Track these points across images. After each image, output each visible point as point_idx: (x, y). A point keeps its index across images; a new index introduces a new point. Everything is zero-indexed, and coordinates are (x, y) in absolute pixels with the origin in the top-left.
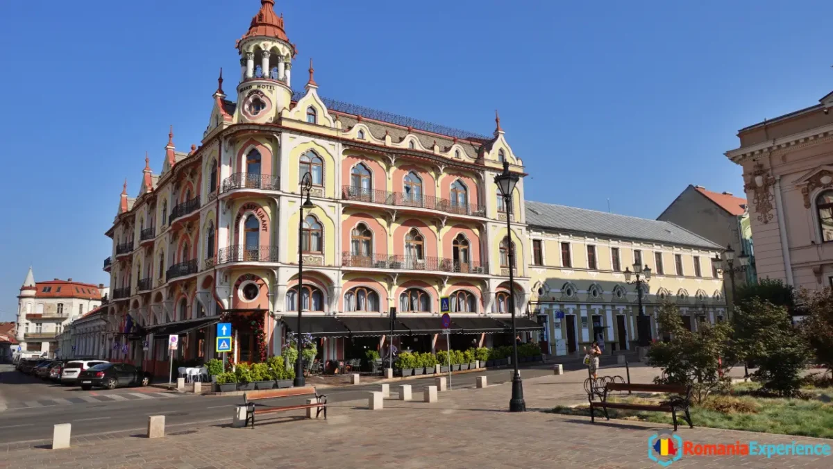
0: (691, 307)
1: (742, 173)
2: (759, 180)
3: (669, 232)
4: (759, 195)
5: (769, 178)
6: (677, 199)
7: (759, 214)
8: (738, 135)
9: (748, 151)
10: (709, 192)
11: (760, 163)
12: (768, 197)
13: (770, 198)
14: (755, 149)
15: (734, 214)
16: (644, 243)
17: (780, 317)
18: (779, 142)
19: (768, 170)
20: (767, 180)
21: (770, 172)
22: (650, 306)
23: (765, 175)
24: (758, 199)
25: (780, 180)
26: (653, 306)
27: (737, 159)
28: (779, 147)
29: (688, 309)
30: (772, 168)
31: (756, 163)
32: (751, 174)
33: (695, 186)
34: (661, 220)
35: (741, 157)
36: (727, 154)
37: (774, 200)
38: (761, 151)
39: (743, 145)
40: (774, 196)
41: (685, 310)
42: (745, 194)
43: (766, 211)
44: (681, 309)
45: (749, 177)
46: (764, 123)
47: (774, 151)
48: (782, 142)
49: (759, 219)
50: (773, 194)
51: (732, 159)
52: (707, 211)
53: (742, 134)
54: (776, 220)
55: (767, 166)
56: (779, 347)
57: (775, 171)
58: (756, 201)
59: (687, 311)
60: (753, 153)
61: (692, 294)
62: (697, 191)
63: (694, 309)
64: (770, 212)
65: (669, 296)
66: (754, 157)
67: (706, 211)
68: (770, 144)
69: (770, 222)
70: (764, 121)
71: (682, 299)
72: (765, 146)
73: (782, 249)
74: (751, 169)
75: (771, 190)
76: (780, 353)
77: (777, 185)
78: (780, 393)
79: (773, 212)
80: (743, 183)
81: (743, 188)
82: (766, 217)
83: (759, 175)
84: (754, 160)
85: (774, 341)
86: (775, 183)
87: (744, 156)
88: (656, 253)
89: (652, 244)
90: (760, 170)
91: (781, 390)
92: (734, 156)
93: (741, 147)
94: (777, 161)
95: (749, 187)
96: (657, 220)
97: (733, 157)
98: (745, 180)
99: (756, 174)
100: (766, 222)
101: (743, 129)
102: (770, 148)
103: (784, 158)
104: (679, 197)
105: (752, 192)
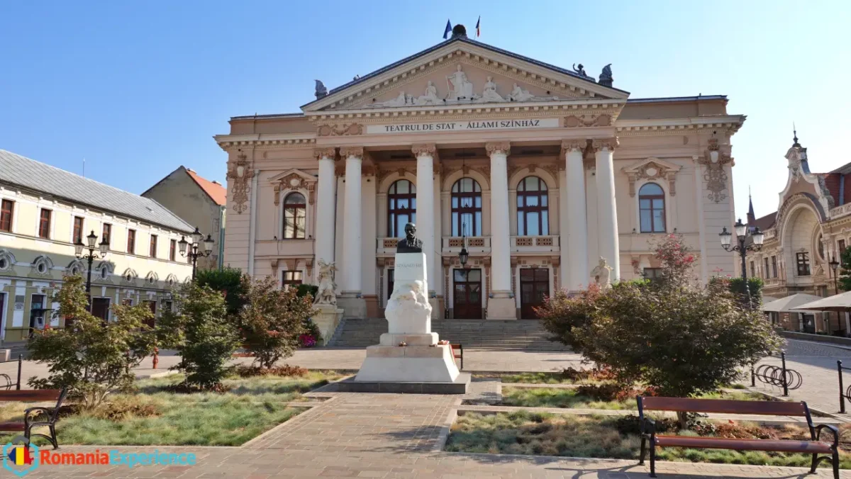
0: (158, 291)
1: (227, 160)
2: (240, 170)
3: (150, 210)
4: (238, 185)
5: (250, 170)
6: (166, 178)
7: (235, 203)
8: (230, 122)
9: (235, 139)
10: (199, 177)
11: (244, 154)
12: (245, 188)
13: (247, 190)
14: (243, 139)
15: (218, 203)
16: (117, 217)
17: (215, 303)
18: (263, 139)
19: (249, 162)
20: (247, 172)
21: (251, 165)
22: (112, 287)
23: (246, 167)
24: (237, 189)
25: (258, 174)
26: (116, 288)
27: (224, 145)
28: (263, 142)
29: (155, 293)
30: (254, 162)
31: (240, 153)
32: (234, 163)
33: (186, 168)
34: (145, 196)
35: (228, 144)
36: (217, 137)
37: (250, 193)
38: (247, 142)
39: (233, 133)
40: (251, 189)
41: (151, 295)
42: (226, 182)
43: (240, 203)
44: (148, 293)
45: (232, 165)
46: (255, 117)
47: (258, 145)
48: (266, 138)
49: (234, 208)
50: (250, 186)
51: (220, 144)
52: (194, 196)
53: (234, 121)
54: (249, 212)
55: (249, 158)
56: (207, 336)
57: (256, 165)
58: (234, 190)
59: (153, 296)
60: (239, 143)
61: (162, 278)
62: (187, 173)
63: (162, 294)
64: (245, 204)
65: (136, 278)
66: (240, 147)
67: (192, 196)
68: (255, 138)
69: (243, 212)
70: (254, 115)
71: (150, 282)
72: (251, 138)
73: (249, 240)
74: (236, 159)
75: (249, 182)
76: (207, 343)
77: (255, 178)
78: (201, 387)
79: (247, 203)
80: (226, 171)
81: (226, 176)
82: (240, 207)
83: (241, 165)
84: (239, 150)
85: (204, 329)
86: (253, 176)
87: (232, 143)
88: (130, 230)
89: (127, 220)
90: (242, 161)
91: (202, 384)
92: (224, 141)
93: (231, 134)
94: (259, 156)
95: (232, 175)
96: (142, 195)
97: (222, 142)
98: (229, 168)
99: (239, 164)
100: (240, 213)
101: (235, 118)
102: (255, 142)
103: (265, 155)
104: (169, 176)
105: (233, 180)
